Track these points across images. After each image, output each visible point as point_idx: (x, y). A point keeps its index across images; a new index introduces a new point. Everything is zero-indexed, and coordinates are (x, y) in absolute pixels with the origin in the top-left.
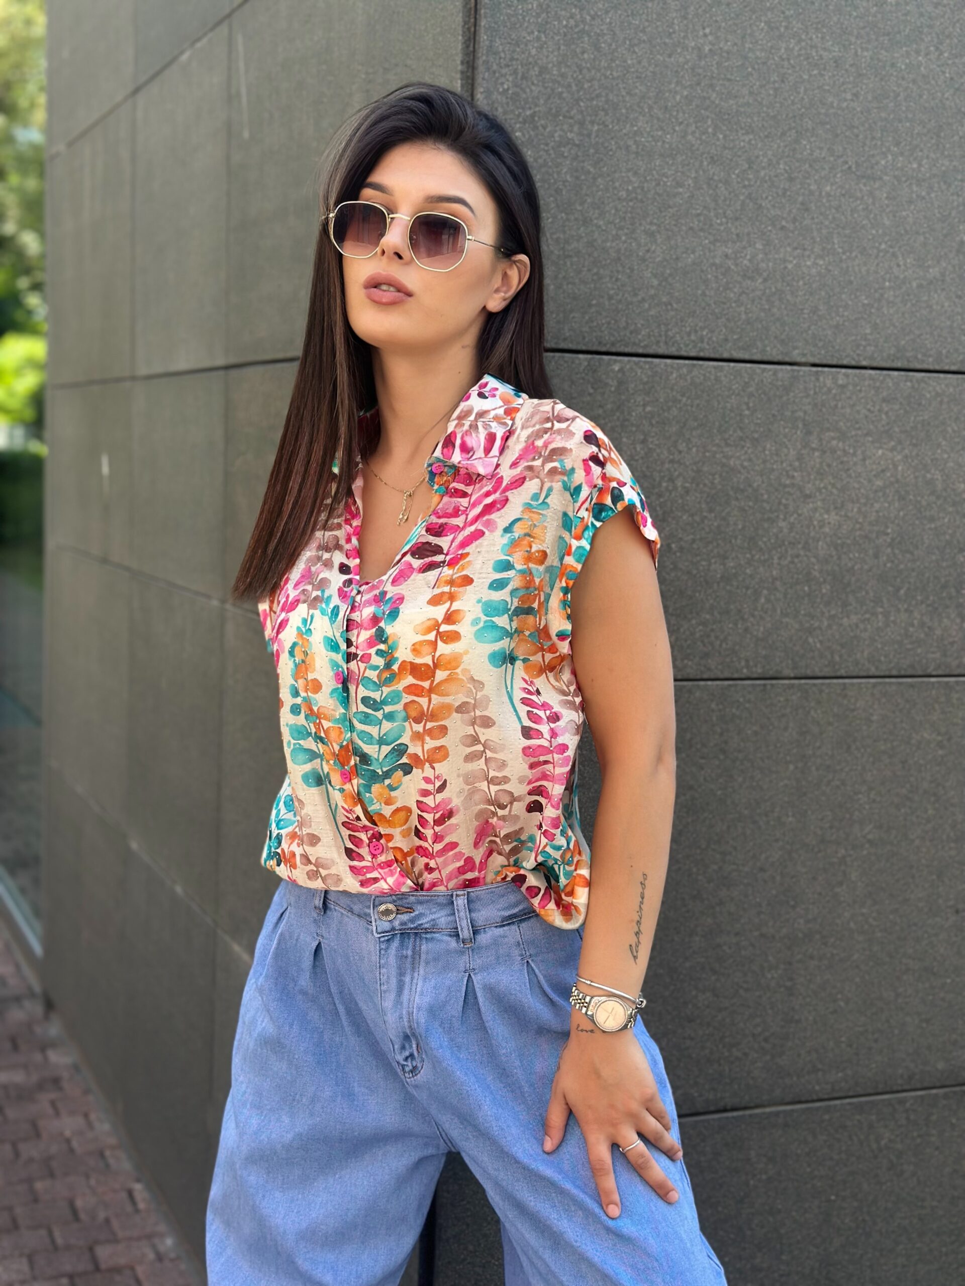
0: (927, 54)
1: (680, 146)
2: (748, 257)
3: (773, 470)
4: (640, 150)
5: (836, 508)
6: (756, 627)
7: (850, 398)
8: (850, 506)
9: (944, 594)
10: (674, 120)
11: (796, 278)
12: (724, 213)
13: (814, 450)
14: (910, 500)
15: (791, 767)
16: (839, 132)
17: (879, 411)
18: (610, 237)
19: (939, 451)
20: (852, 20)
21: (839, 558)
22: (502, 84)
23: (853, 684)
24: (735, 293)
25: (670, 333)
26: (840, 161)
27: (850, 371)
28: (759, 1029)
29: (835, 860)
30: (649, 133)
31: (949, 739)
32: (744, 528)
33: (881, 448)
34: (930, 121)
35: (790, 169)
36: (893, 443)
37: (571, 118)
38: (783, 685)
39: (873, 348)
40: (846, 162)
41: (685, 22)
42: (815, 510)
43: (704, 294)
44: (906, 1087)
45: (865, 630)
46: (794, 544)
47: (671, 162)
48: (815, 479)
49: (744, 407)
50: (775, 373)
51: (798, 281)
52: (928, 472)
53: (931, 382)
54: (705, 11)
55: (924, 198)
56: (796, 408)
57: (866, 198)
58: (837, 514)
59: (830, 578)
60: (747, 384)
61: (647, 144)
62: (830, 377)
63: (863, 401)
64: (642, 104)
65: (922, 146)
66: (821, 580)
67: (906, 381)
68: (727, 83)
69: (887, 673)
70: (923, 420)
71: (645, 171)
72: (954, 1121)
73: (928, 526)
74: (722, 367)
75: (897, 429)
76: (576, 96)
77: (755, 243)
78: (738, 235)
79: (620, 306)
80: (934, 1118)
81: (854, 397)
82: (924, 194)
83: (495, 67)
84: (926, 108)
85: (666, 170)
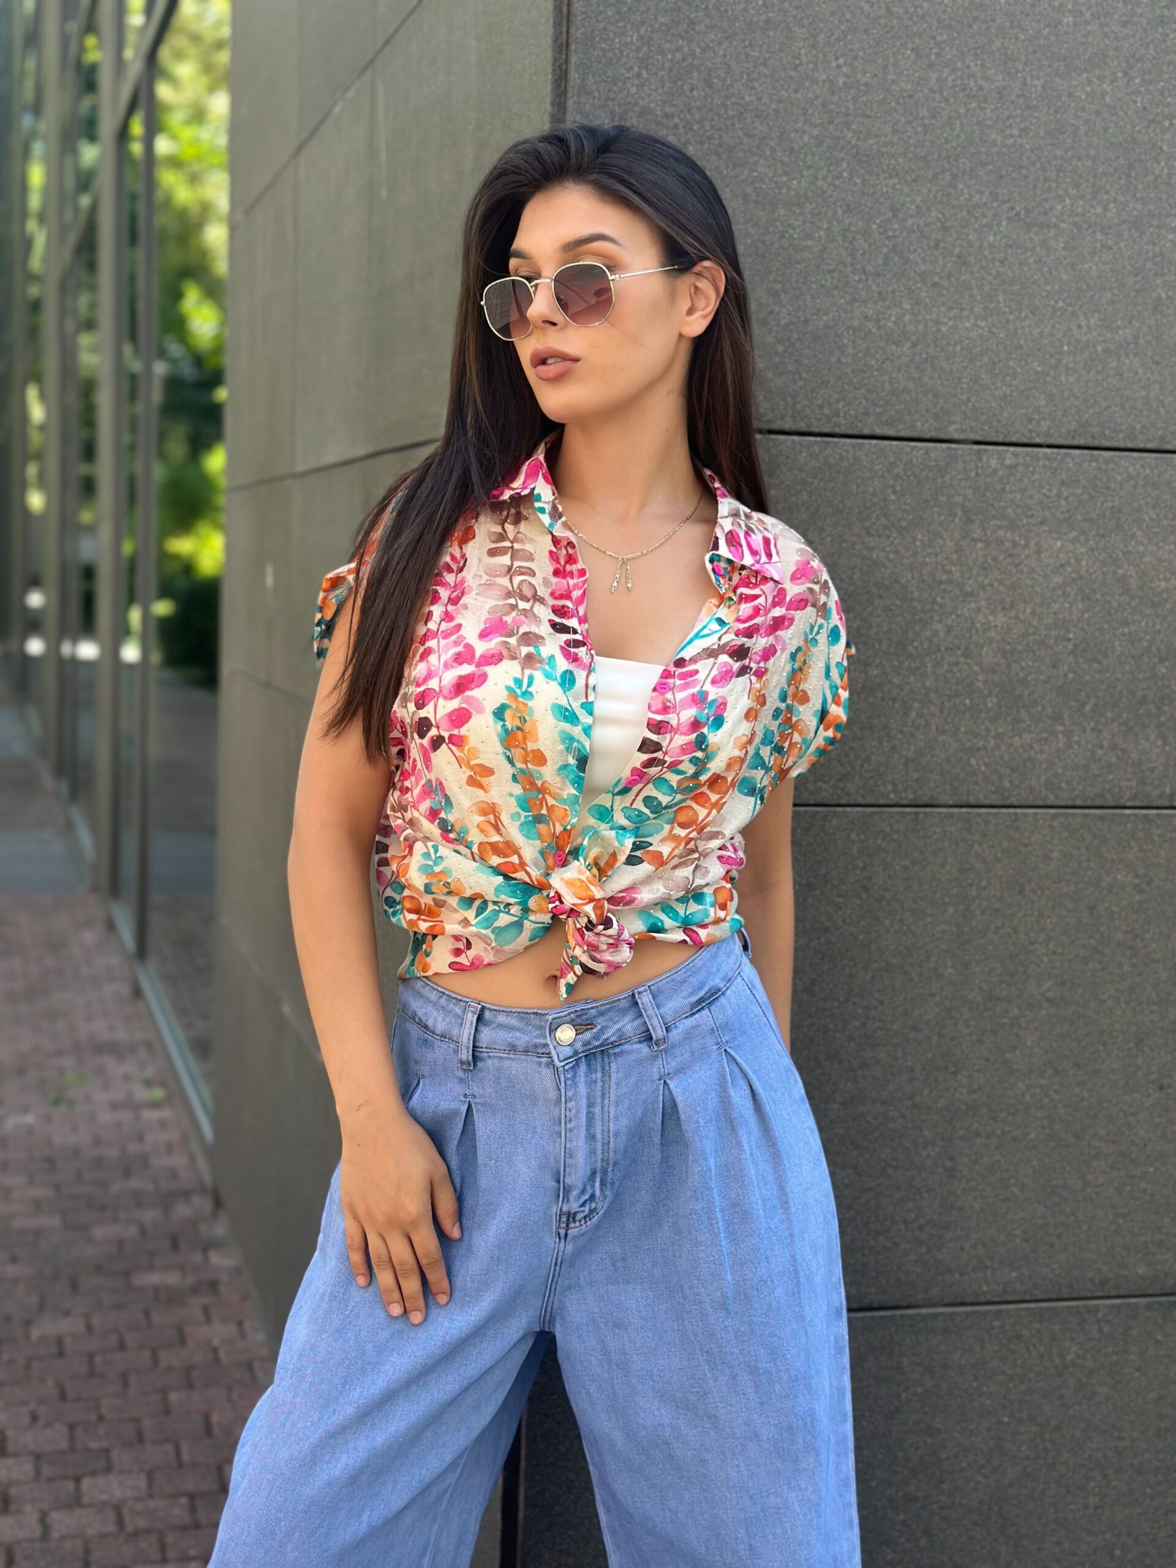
0: (1113, 81)
1: (810, 193)
2: (893, 318)
3: (926, 564)
5: (1004, 609)
6: (906, 746)
7: (1020, 480)
8: (1022, 606)
9: (1141, 711)
10: (801, 164)
11: (952, 342)
12: (864, 269)
13: (976, 541)
14: (1097, 600)
15: (951, 910)
16: (1004, 173)
17: (1058, 496)
19: (1133, 543)
20: (1019, 45)
21: (1008, 667)
23: (1026, 815)
24: (877, 360)
25: (799, 407)
26: (1006, 206)
27: (1020, 449)
28: (913, 1215)
29: (1006, 1020)
30: (771, 179)
31: (1150, 883)
32: (889, 631)
33: (1060, 539)
34: (1118, 158)
35: (944, 215)
36: (1075, 533)
38: (939, 813)
39: (1048, 423)
40: (1013, 208)
41: (814, 52)
42: (979, 610)
43: (839, 360)
44: (1096, 1294)
45: (1042, 752)
46: (952, 649)
47: (798, 211)
48: (978, 574)
49: (890, 491)
50: (927, 452)
51: (955, 345)
52: (1119, 567)
53: (1122, 462)
54: (838, 40)
55: (1110, 248)
56: (952, 491)
57: (1038, 248)
58: (1005, 616)
59: (997, 690)
60: (892, 465)
61: (769, 191)
62: (995, 456)
63: (1037, 483)
64: (762, 147)
65: (1108, 187)
66: (986, 692)
67: (1091, 461)
68: (866, 121)
69: (1070, 803)
70: (1114, 507)
72: (1159, 1337)
73: (1121, 630)
74: (862, 444)
75: (1079, 517)
77: (901, 303)
78: (880, 293)
80: (1134, 1332)
81: (1026, 480)
82: (1110, 243)
83: (588, 108)
84: (1112, 143)
85: (792, 221)
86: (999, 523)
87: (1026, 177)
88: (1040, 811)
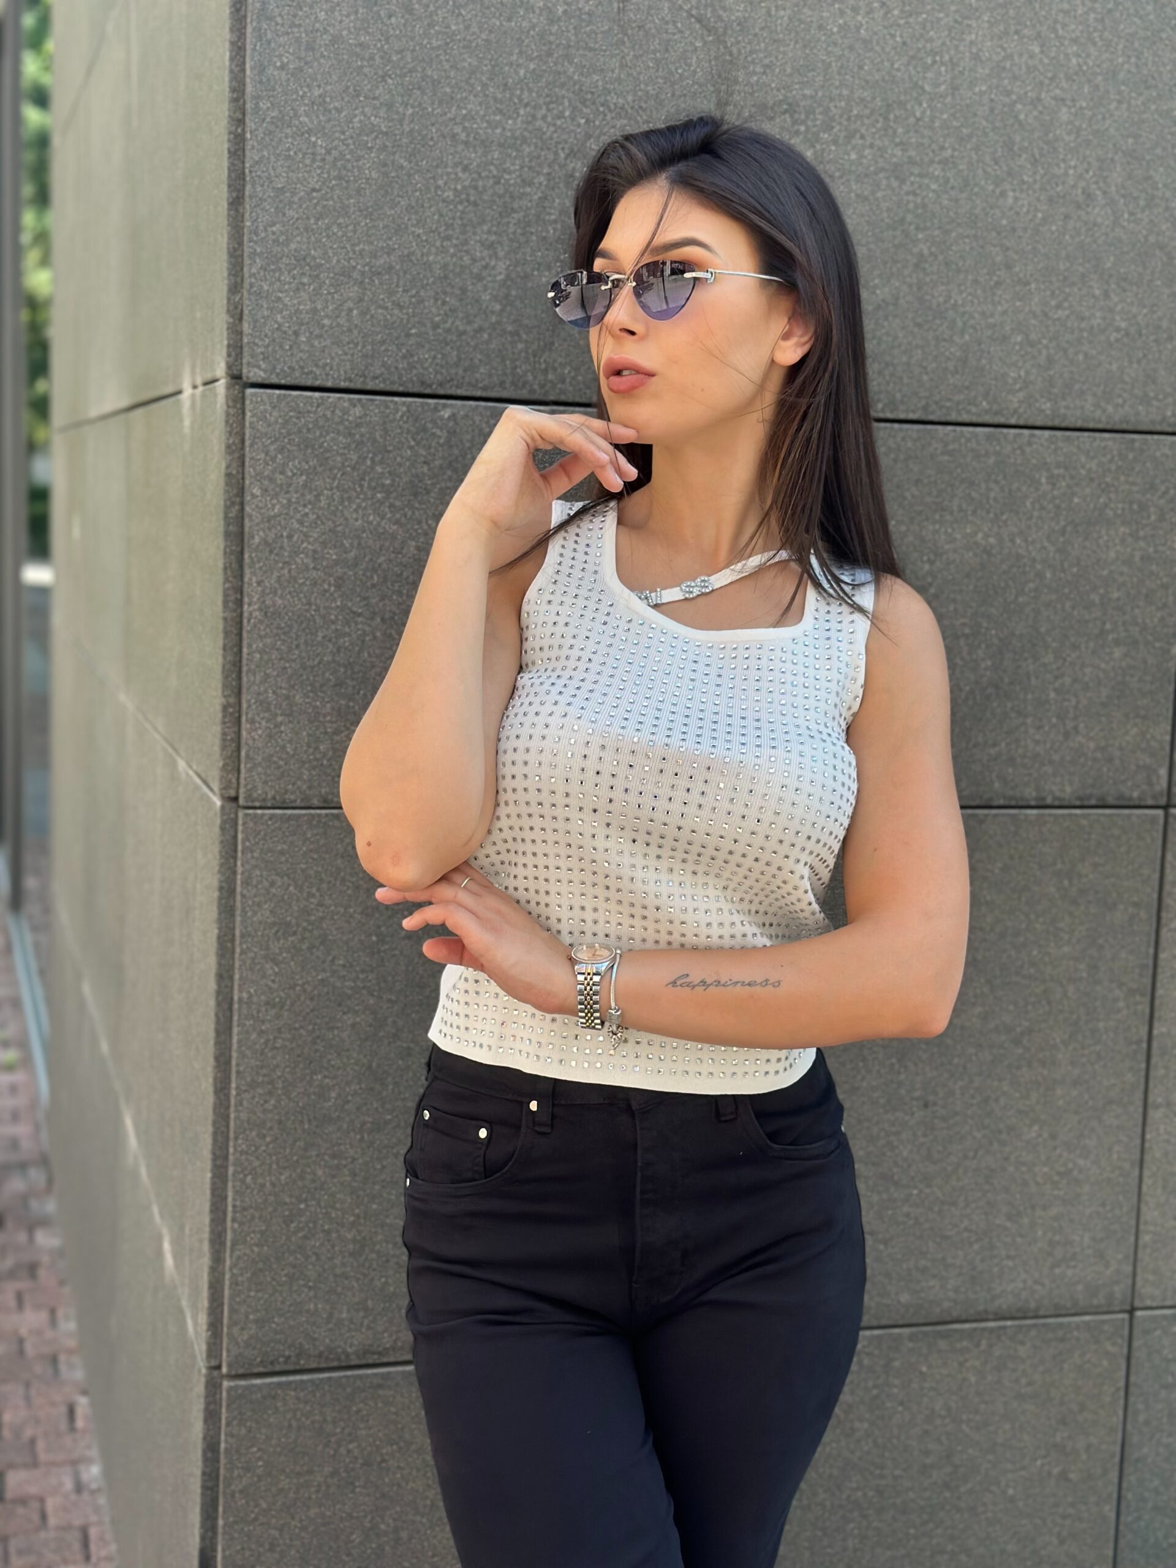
0: (868, 13)
1: (526, 133)
4: (471, 139)
10: (516, 101)
18: (433, 250)
22: (280, 56)
25: (519, 371)
30: (483, 117)
34: (874, 98)
37: (374, 98)
47: (514, 154)
55: (866, 199)
61: (481, 132)
64: (472, 81)
65: (863, 131)
68: (590, 54)
71: (478, 166)
76: (380, 73)
79: (449, 337)
82: (866, 193)
83: (269, 35)
84: (867, 82)
85: (508, 165)
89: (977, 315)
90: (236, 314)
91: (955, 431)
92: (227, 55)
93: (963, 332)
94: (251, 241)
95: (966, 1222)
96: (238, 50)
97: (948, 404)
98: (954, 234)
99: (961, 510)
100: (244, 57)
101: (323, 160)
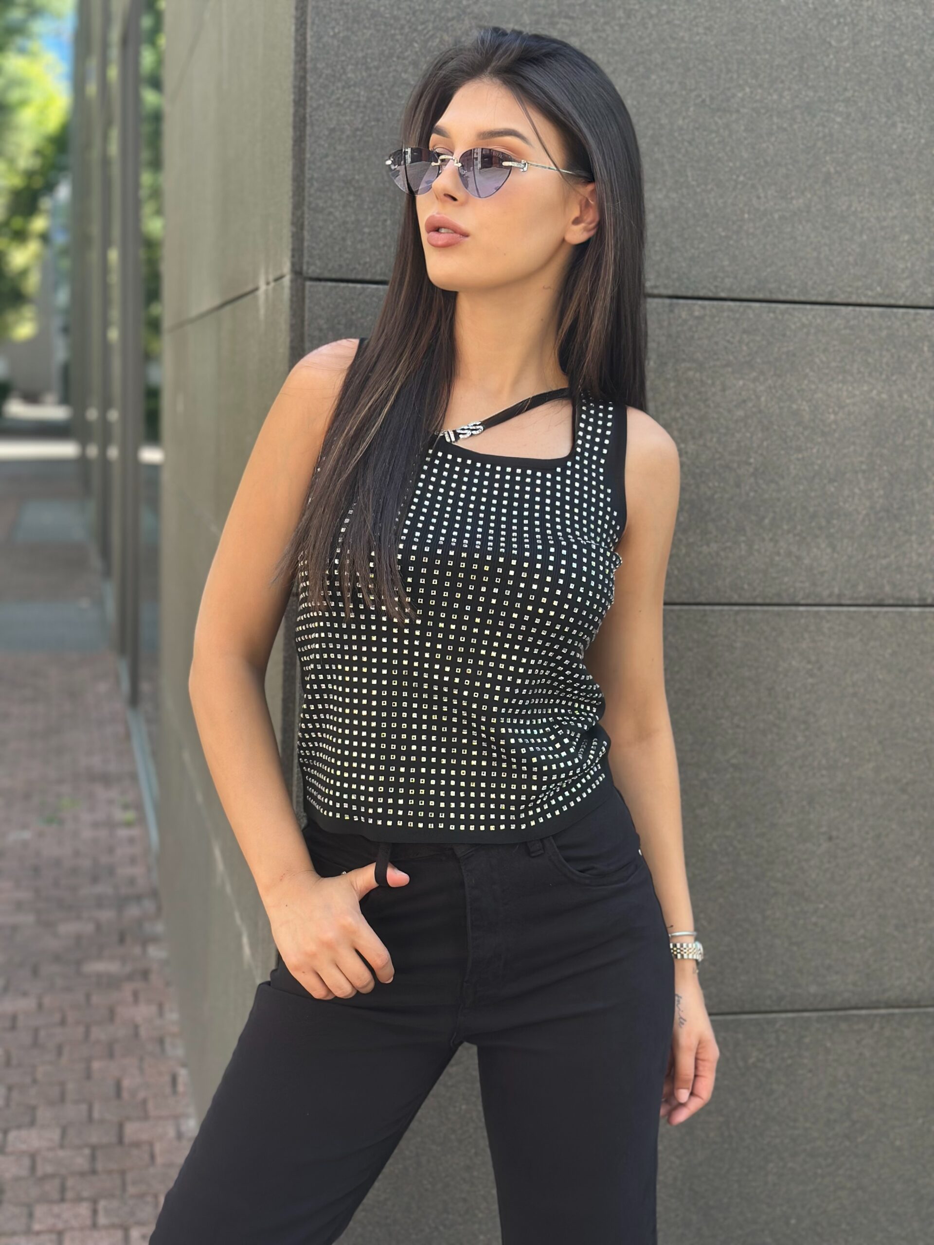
7: (707, 329)
8: (709, 435)
9: (813, 524)
14: (775, 430)
16: (691, 65)
17: (740, 342)
19: (806, 382)
22: (333, 28)
23: (713, 611)
26: (693, 94)
27: (706, 303)
31: (820, 668)
33: (743, 379)
34: (791, 52)
36: (754, 374)
37: (404, 59)
39: (731, 280)
40: (699, 96)
45: (727, 558)
52: (794, 402)
53: (796, 313)
55: (785, 130)
57: (721, 131)
62: (685, 309)
63: (722, 332)
65: (783, 77)
67: (769, 312)
68: (569, 21)
69: (751, 601)
70: (789, 351)
72: (829, 1044)
75: (759, 360)
76: (409, 39)
80: (807, 1040)
81: (712, 329)
82: (785, 125)
83: (325, 11)
84: (786, 39)
86: (688, 365)
87: (711, 69)
88: (726, 608)
89: (872, 220)
90: (298, 224)
91: (854, 311)
92: (293, 28)
93: (861, 233)
94: (310, 169)
95: (862, 932)
96: (301, 24)
97: (849, 289)
98: (854, 157)
99: (859, 372)
100: (305, 29)
101: (365, 107)
